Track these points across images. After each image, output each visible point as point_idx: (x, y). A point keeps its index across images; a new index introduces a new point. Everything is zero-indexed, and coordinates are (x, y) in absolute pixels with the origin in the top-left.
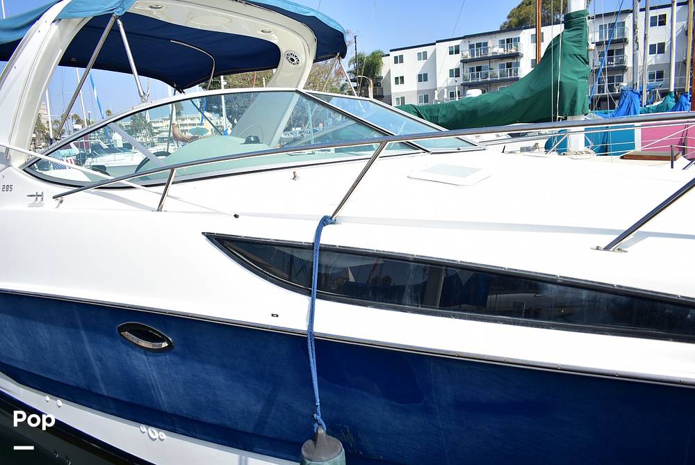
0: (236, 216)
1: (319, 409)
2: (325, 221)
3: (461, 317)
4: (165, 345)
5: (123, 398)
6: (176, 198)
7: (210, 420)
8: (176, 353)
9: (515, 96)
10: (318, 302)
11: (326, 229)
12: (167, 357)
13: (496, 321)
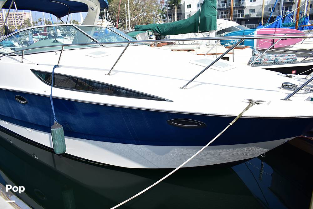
0: (38, 65)
1: (55, 116)
2: (56, 66)
3: (80, 91)
4: (25, 102)
5: (20, 119)
6: (25, 59)
7: (40, 124)
8: (28, 104)
9: (190, 22)
10: (53, 88)
11: (56, 69)
12: (27, 106)
13: (86, 92)
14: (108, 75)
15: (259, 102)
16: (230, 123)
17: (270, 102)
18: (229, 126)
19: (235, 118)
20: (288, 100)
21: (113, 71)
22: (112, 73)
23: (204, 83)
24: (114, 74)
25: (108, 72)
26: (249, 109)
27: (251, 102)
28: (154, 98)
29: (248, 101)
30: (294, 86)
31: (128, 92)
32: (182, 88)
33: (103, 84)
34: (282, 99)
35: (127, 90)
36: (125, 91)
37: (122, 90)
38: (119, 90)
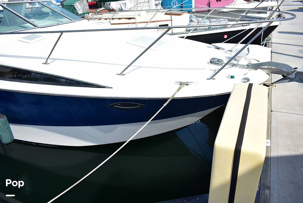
14: (45, 64)
15: (188, 84)
16: (164, 105)
17: (197, 83)
18: (163, 107)
19: (168, 100)
20: (213, 79)
21: (50, 59)
22: (49, 61)
23: (140, 67)
24: (51, 62)
25: (44, 61)
26: (180, 90)
27: (181, 84)
28: (94, 86)
29: (179, 83)
30: (220, 62)
31: (68, 81)
32: (120, 74)
33: (41, 74)
34: (208, 79)
35: (67, 79)
36: (65, 80)
37: (61, 79)
38: (59, 79)
